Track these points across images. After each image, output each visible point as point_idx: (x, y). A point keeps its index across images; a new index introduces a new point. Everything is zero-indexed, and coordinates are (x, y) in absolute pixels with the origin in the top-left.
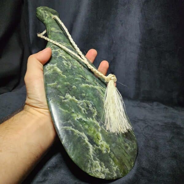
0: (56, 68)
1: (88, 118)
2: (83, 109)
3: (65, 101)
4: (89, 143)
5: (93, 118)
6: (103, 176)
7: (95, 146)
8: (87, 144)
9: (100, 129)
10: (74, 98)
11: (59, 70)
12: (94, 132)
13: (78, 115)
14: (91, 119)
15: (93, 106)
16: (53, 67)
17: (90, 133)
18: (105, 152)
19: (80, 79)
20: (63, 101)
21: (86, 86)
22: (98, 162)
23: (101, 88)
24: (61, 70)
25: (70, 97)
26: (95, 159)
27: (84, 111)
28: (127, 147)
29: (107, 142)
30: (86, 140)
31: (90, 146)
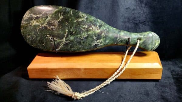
0: (83, 19)
1: (47, 22)
2: (53, 22)
3: (59, 14)
4: (37, 16)
5: (46, 24)
6: (24, 16)
7: (35, 19)
8: (37, 15)
9: (40, 25)
10: (60, 20)
11: (80, 20)
12: (40, 22)
13: (50, 17)
14: (47, 23)
15: (53, 29)
16: (83, 17)
17: (40, 19)
18: (31, 22)
19: (72, 31)
20: (60, 13)
21: (66, 32)
22: (29, 16)
23: (63, 43)
24: (80, 21)
25: (61, 18)
26: (30, 15)
27: (51, 22)
28: (29, 35)
29: (34, 26)
30: (38, 16)
31: (36, 16)
